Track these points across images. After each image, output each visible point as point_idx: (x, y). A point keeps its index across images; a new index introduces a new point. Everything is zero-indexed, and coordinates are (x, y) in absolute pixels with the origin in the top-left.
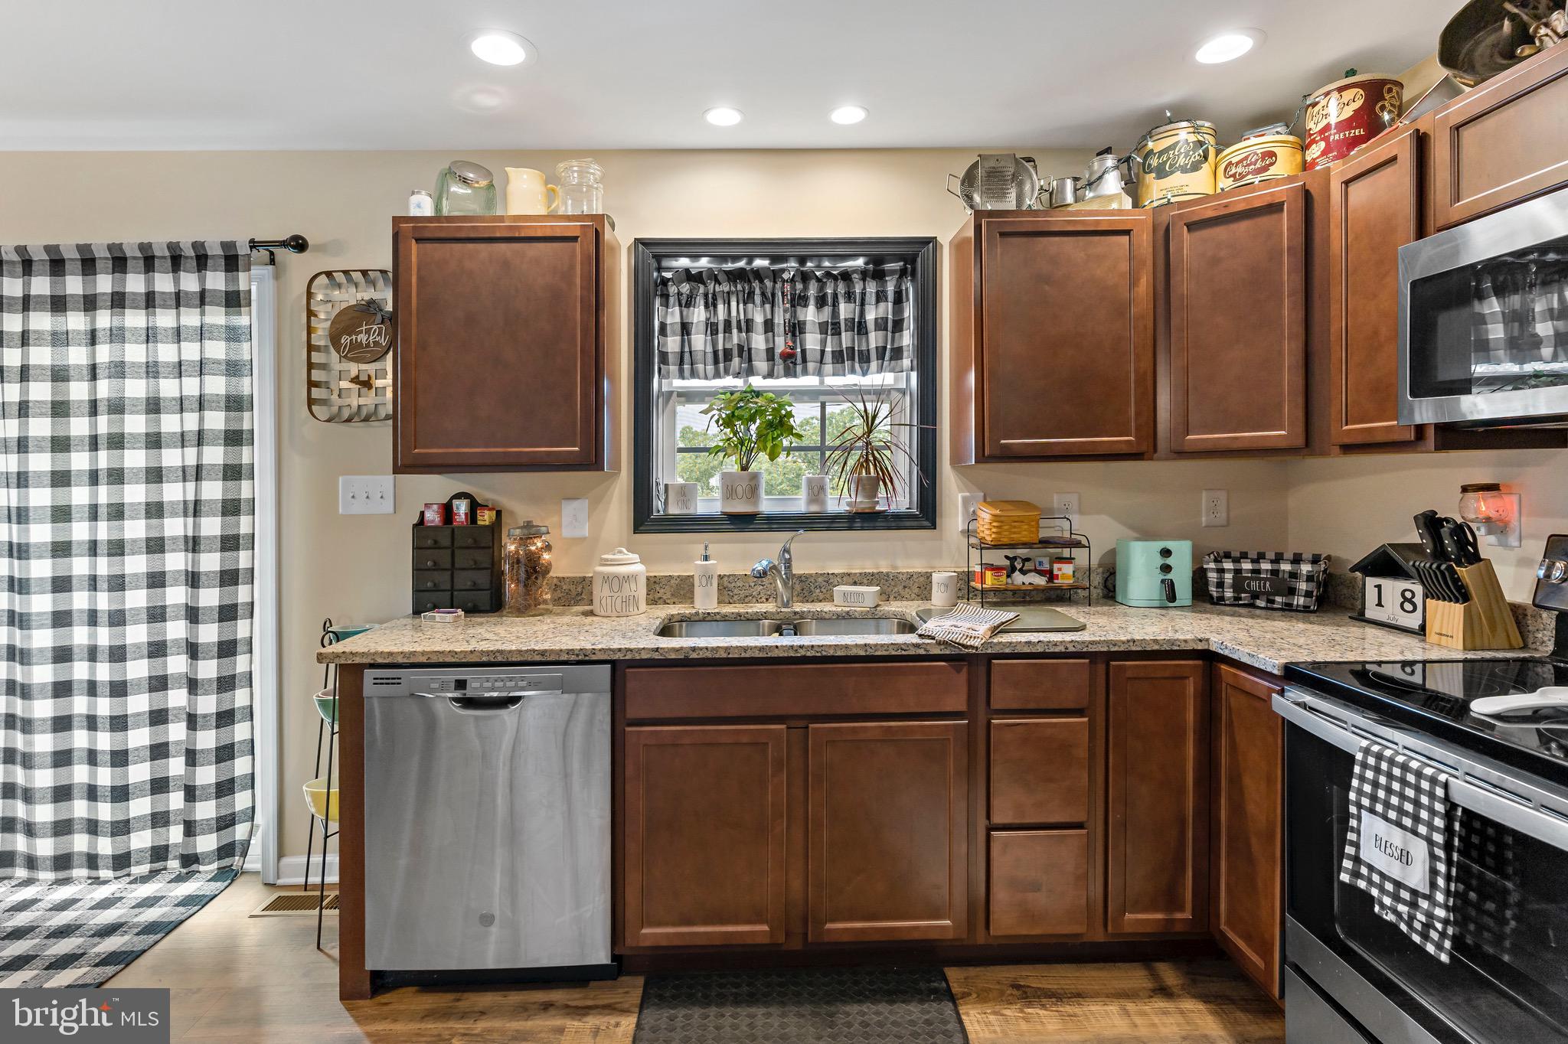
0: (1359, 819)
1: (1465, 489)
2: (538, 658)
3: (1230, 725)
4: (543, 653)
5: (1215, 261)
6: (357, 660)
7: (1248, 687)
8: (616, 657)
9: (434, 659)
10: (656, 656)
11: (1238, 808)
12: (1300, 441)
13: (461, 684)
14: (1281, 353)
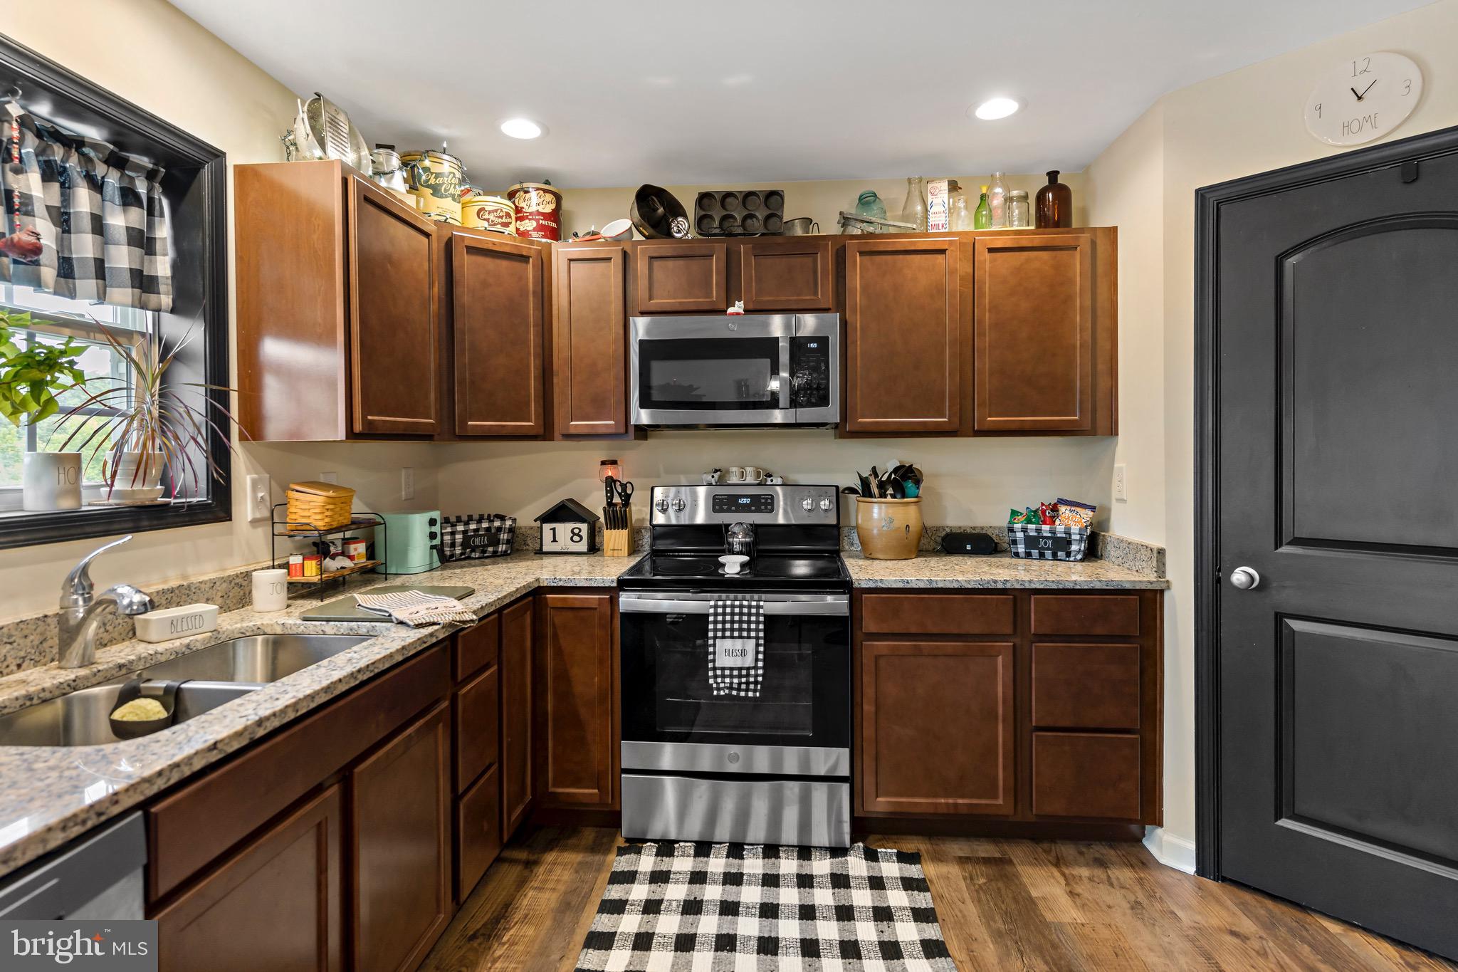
0: (714, 645)
1: (603, 463)
3: (555, 636)
5: (485, 284)
7: (578, 605)
11: (565, 695)
12: (541, 431)
14: (528, 366)
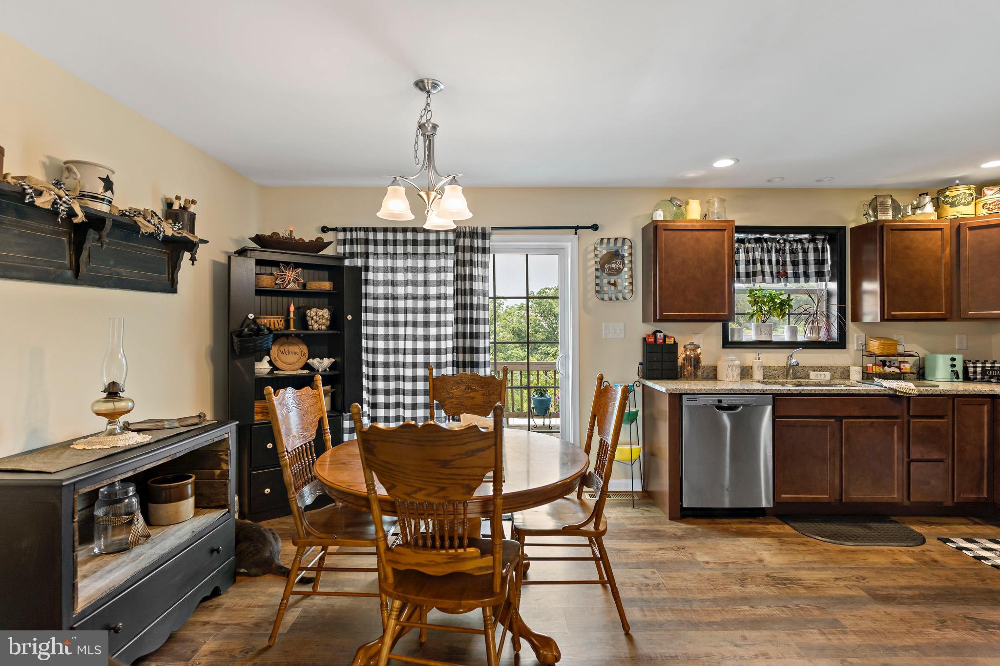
2: (746, 392)
4: (748, 390)
5: (982, 243)
6: (681, 392)
8: (774, 392)
9: (708, 392)
10: (789, 392)
13: (720, 401)
